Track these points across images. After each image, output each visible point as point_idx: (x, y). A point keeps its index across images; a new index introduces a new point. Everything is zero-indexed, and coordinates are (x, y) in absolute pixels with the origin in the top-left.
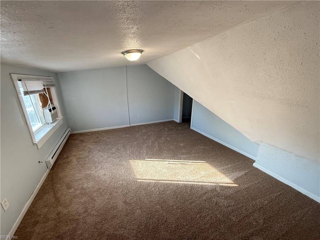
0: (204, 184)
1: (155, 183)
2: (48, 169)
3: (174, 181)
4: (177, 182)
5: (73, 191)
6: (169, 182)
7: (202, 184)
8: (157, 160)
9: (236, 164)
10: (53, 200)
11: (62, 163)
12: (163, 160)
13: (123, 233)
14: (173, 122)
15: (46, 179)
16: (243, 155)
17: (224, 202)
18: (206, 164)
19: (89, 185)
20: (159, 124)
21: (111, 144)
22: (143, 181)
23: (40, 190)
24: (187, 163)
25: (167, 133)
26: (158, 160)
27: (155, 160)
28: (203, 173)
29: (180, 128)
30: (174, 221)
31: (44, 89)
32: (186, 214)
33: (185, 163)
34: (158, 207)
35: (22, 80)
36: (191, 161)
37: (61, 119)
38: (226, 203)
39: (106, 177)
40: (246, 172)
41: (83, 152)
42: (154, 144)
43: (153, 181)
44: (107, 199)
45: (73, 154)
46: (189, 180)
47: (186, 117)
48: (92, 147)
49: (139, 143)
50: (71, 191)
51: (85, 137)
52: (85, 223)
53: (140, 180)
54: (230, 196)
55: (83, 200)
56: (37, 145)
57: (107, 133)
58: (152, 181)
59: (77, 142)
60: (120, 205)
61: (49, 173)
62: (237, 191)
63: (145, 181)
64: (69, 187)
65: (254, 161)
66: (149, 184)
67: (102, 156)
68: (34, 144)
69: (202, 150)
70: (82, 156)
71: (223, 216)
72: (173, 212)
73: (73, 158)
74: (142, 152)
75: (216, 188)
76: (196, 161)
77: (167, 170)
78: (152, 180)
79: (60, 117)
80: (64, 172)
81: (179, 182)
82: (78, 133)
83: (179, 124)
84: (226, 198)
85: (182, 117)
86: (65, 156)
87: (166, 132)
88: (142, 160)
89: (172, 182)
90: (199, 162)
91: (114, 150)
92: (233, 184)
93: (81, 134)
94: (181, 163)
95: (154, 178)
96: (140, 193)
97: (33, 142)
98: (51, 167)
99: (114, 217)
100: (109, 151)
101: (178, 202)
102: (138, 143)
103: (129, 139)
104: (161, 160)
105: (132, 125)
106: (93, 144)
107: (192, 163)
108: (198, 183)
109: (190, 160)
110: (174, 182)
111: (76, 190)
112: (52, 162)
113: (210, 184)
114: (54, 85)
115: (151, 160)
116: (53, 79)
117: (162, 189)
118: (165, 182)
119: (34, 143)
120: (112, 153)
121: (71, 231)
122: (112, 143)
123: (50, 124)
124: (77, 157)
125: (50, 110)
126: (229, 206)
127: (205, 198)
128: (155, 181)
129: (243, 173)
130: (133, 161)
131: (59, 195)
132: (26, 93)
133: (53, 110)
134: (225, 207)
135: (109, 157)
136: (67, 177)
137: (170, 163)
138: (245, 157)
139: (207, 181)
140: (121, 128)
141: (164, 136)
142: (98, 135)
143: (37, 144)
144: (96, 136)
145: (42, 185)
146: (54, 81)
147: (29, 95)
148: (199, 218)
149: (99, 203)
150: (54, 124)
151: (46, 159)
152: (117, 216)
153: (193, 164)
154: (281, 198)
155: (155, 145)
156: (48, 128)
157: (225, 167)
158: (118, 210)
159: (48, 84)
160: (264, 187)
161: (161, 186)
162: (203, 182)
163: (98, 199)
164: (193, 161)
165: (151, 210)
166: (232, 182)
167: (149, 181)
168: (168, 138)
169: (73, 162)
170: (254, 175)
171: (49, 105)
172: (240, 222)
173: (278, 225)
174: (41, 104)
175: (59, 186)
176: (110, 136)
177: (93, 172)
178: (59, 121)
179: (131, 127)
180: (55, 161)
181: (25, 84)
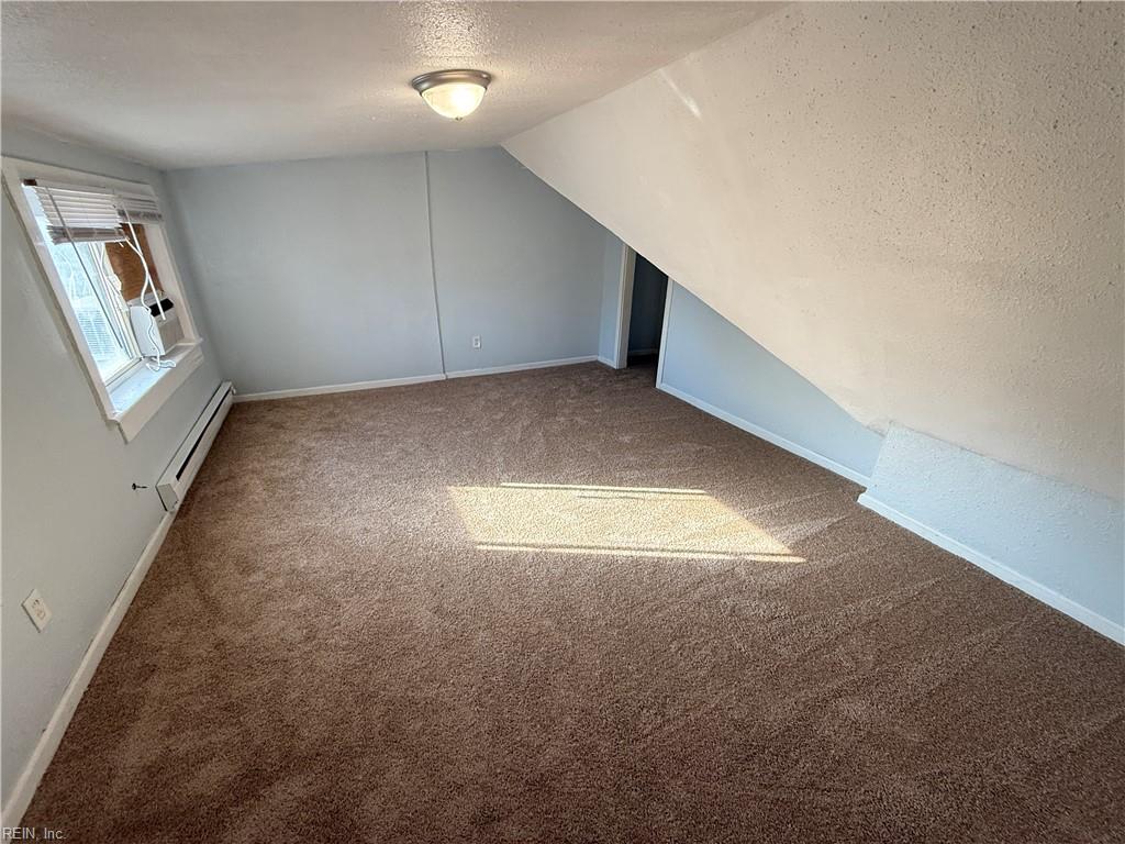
0: (695, 556)
1: (537, 555)
2: (168, 514)
3: (598, 548)
4: (607, 552)
5: (261, 579)
6: (583, 551)
7: (690, 556)
8: (541, 485)
9: (804, 497)
10: (197, 606)
11: (214, 496)
12: (561, 486)
13: (437, 695)
14: (595, 367)
15: (165, 542)
16: (829, 471)
17: (755, 608)
18: (704, 497)
19: (314, 562)
20: (546, 374)
21: (380, 436)
22: (495, 548)
23: (147, 576)
24: (641, 495)
25: (574, 401)
26: (546, 486)
27: (536, 485)
28: (694, 526)
29: (620, 386)
30: (598, 662)
31: (125, 227)
32: (637, 642)
33: (637, 495)
34: (547, 623)
35: (37, 181)
36: (657, 490)
37: (197, 346)
38: (763, 609)
39: (369, 538)
40: (835, 520)
41: (284, 460)
42: (529, 437)
43: (530, 549)
44: (379, 601)
45: (250, 467)
46: (649, 546)
47: (643, 352)
48: (314, 444)
49: (480, 434)
50: (254, 578)
51: (289, 414)
52: (311, 668)
53: (485, 547)
54: (776, 591)
55: (300, 605)
56: (121, 430)
57: (366, 401)
58: (525, 549)
59: (259, 429)
60: (424, 617)
61: (171, 527)
62: (801, 577)
63: (504, 548)
64: (246, 568)
65: (862, 490)
66: (515, 559)
67: (352, 475)
68: (111, 424)
69: (694, 456)
70: (283, 474)
71: (752, 647)
72: (595, 636)
73: (251, 479)
74: (489, 461)
75: (733, 569)
76: (672, 490)
77: (574, 516)
78: (526, 545)
79: (192, 338)
80: (226, 524)
81: (614, 553)
82: (263, 399)
83: (618, 372)
84: (765, 595)
85: (629, 349)
86: (222, 472)
87: (572, 399)
88: (492, 485)
89: (592, 552)
90: (681, 491)
91: (392, 454)
92: (789, 555)
93: (272, 405)
94: (622, 494)
95: (533, 541)
96: (487, 583)
97: (104, 416)
98: (177, 507)
99: (405, 652)
100: (376, 458)
101: (613, 607)
102: (477, 435)
103: (444, 421)
104: (555, 486)
105: (452, 375)
106: (317, 435)
107: (657, 496)
108: (675, 555)
109: (652, 485)
110: (599, 552)
111: (271, 576)
112: (180, 489)
113: (714, 557)
114: (160, 216)
115: (521, 485)
116: (153, 193)
117: (558, 572)
118: (567, 551)
119: (110, 417)
120: (388, 465)
121: (266, 690)
122: (385, 432)
123: (158, 360)
124: (266, 475)
125: (155, 311)
126: (773, 618)
127: (697, 596)
128: (537, 550)
129: (824, 523)
130: (461, 489)
131: (215, 590)
132: (60, 234)
133: (164, 310)
134: (762, 622)
135: (375, 477)
136: (236, 538)
137: (586, 494)
138: (836, 477)
139: (708, 549)
140: (414, 385)
141: (566, 411)
142: (332, 406)
143: (119, 424)
144: (327, 411)
145: (154, 562)
146: (156, 199)
147: (70, 241)
148: (677, 652)
149: (353, 613)
150: (173, 362)
151: (156, 480)
152: (414, 648)
153: (661, 497)
154: (937, 594)
155: (533, 438)
156: (154, 375)
157: (768, 507)
158: (416, 631)
159: (137, 208)
160: (886, 564)
161: (555, 563)
162: (693, 552)
163: (347, 602)
164: (662, 490)
165: (525, 630)
166: (788, 551)
167: (517, 549)
168: (579, 419)
169: (252, 494)
170: (858, 530)
171: (149, 290)
172: (805, 661)
173: (920, 666)
174: (118, 284)
175: (211, 565)
176: (375, 411)
177: (326, 523)
178: (189, 351)
179: (448, 381)
180: (189, 490)
181: (53, 200)
